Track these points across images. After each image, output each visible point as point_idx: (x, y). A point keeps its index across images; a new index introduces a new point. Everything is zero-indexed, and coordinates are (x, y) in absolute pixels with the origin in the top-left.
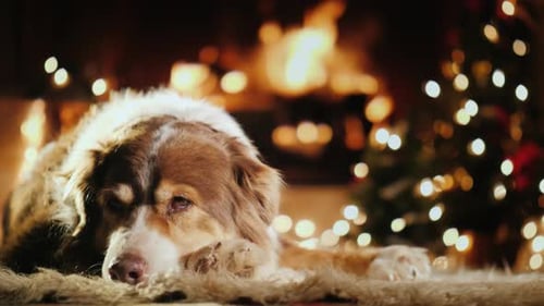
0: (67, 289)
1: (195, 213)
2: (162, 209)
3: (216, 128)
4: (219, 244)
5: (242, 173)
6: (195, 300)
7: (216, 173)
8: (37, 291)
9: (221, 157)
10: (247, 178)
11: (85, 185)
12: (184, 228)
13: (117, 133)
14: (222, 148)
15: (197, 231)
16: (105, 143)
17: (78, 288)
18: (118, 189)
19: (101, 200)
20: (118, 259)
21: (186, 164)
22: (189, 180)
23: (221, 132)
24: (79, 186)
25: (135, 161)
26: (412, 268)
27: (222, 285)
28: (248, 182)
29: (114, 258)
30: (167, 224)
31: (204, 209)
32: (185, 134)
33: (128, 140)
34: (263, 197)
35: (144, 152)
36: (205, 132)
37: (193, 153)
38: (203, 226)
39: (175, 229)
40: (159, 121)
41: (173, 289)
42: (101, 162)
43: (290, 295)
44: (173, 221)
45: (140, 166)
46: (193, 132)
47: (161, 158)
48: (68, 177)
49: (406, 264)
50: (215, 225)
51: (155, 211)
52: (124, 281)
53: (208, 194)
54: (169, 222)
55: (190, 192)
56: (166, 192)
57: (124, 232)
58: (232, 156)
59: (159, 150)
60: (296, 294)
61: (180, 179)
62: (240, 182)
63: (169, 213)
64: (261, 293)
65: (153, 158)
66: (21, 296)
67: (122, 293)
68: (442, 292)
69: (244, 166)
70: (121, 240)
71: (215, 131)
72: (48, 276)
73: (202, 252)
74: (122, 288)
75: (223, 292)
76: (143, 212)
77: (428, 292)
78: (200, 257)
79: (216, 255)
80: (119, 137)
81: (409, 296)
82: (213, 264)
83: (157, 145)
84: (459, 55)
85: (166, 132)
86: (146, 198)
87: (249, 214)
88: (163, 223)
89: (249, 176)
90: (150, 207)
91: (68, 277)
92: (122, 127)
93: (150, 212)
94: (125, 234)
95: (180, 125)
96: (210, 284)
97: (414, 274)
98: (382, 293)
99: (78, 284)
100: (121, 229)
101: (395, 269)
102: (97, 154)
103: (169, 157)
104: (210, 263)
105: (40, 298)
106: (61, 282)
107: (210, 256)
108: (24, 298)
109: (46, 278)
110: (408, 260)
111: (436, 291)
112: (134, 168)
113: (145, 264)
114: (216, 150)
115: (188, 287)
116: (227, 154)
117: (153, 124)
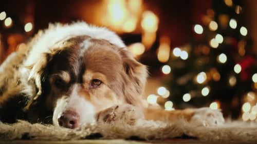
0: (34, 132)
1: (104, 88)
2: (87, 86)
3: (112, 43)
4: (118, 107)
5: (128, 67)
6: (108, 138)
7: (115, 67)
8: (18, 133)
9: (117, 58)
10: (131, 70)
11: (42, 72)
12: (98, 97)
13: (59, 43)
14: (117, 53)
15: (105, 99)
16: (52, 50)
17: (41, 131)
18: (62, 74)
19: (51, 80)
20: (63, 113)
21: (100, 62)
22: (101, 70)
23: (115, 45)
24: (38, 72)
25: (71, 59)
26: (215, 120)
27: (122, 130)
28: (132, 72)
29: (61, 113)
30: (89, 94)
31: (108, 86)
32: (98, 45)
33: (66, 48)
34: (139, 80)
35: (76, 54)
36: (108, 45)
37: (102, 56)
38: (108, 96)
39: (93, 97)
40: (82, 38)
41: (95, 132)
42: (51, 59)
43: (161, 135)
44: (92, 93)
45: (74, 62)
46: (101, 44)
47: (85, 58)
48: (31, 68)
49: (212, 117)
50: (114, 95)
51: (83, 87)
52: (67, 127)
53: (111, 78)
54: (90, 93)
55: (102, 77)
56: (88, 76)
57: (66, 98)
58: (122, 58)
59: (84, 53)
60: (164, 134)
61: (96, 70)
62: (127, 72)
63: (90, 89)
64: (145, 134)
65: (81, 58)
66: (8, 135)
67: (66, 134)
68: (245, 133)
69: (129, 63)
70: (64, 103)
71: (111, 44)
72: (23, 124)
73: (107, 111)
74: (66, 131)
75: (123, 134)
76: (76, 88)
77: (237, 133)
78: (107, 114)
79: (115, 113)
80: (61, 46)
81: (227, 135)
82: (114, 117)
83: (83, 51)
84: (211, 12)
85: (87, 44)
86: (77, 79)
87: (131, 89)
88: (86, 93)
89: (132, 69)
90: (80, 84)
91: (34, 125)
92: (61, 41)
93: (80, 88)
94: (66, 100)
95: (94, 40)
96: (115, 129)
97: (216, 123)
98: (212, 134)
99: (40, 129)
100: (64, 97)
101: (206, 120)
102: (48, 55)
103: (90, 58)
104: (112, 117)
105: (20, 137)
106: (30, 128)
107: (112, 113)
108: (11, 137)
109: (22, 125)
110: (213, 115)
111: (241, 132)
112: (71, 63)
113: (78, 116)
114: (115, 54)
115: (103, 131)
116: (120, 57)
117: (79, 40)
